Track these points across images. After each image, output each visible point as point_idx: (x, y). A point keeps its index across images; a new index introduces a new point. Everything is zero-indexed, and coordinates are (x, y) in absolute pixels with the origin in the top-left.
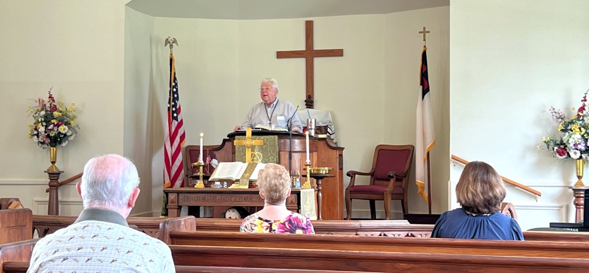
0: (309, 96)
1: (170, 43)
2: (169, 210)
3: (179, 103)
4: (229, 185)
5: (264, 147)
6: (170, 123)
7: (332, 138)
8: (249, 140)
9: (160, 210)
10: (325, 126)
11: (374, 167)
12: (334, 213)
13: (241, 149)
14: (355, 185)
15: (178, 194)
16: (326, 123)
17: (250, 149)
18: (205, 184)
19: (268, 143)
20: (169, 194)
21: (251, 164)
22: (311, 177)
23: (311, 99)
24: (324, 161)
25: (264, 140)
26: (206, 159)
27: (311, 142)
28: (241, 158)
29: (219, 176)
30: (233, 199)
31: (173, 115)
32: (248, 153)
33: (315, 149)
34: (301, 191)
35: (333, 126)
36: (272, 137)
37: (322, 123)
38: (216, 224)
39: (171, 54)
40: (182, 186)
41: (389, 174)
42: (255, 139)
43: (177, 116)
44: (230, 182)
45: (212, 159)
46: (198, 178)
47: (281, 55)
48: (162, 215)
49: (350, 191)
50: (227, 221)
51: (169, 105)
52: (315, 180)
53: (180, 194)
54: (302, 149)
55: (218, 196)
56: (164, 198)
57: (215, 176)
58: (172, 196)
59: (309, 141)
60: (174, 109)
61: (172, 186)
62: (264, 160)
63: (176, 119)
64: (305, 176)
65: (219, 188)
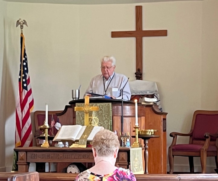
0: (139, 69)
1: (21, 24)
2: (19, 166)
3: (28, 75)
4: (70, 145)
5: (100, 112)
6: (21, 93)
7: (157, 105)
8: (87, 106)
9: (12, 166)
10: (152, 95)
11: (193, 129)
12: (158, 168)
13: (80, 114)
14: (177, 144)
15: (26, 152)
16: (152, 92)
17: (88, 115)
18: (49, 144)
19: (103, 110)
20: (19, 152)
21: (89, 127)
22: (139, 137)
23: (141, 72)
24: (150, 124)
25: (99, 106)
26: (51, 122)
27: (139, 108)
28: (81, 121)
29: (62, 137)
30: (73, 157)
31: (23, 85)
32: (87, 118)
33: (143, 114)
34: (131, 149)
35: (158, 95)
36: (107, 104)
37: (150, 92)
38: (58, 178)
39: (22, 34)
40: (31, 145)
41: (204, 135)
42: (92, 106)
43: (27, 86)
44: (71, 142)
45: (56, 122)
46: (44, 138)
47: (115, 35)
48: (13, 170)
49: (173, 149)
50: (68, 175)
51: (20, 77)
52: (143, 140)
53: (28, 153)
54: (132, 114)
55: (61, 154)
56: (15, 155)
57: (58, 137)
58: (22, 154)
59: (138, 107)
60: (24, 80)
61: (22, 146)
62: (99, 123)
63: (26, 88)
64: (134, 137)
65: (61, 147)
